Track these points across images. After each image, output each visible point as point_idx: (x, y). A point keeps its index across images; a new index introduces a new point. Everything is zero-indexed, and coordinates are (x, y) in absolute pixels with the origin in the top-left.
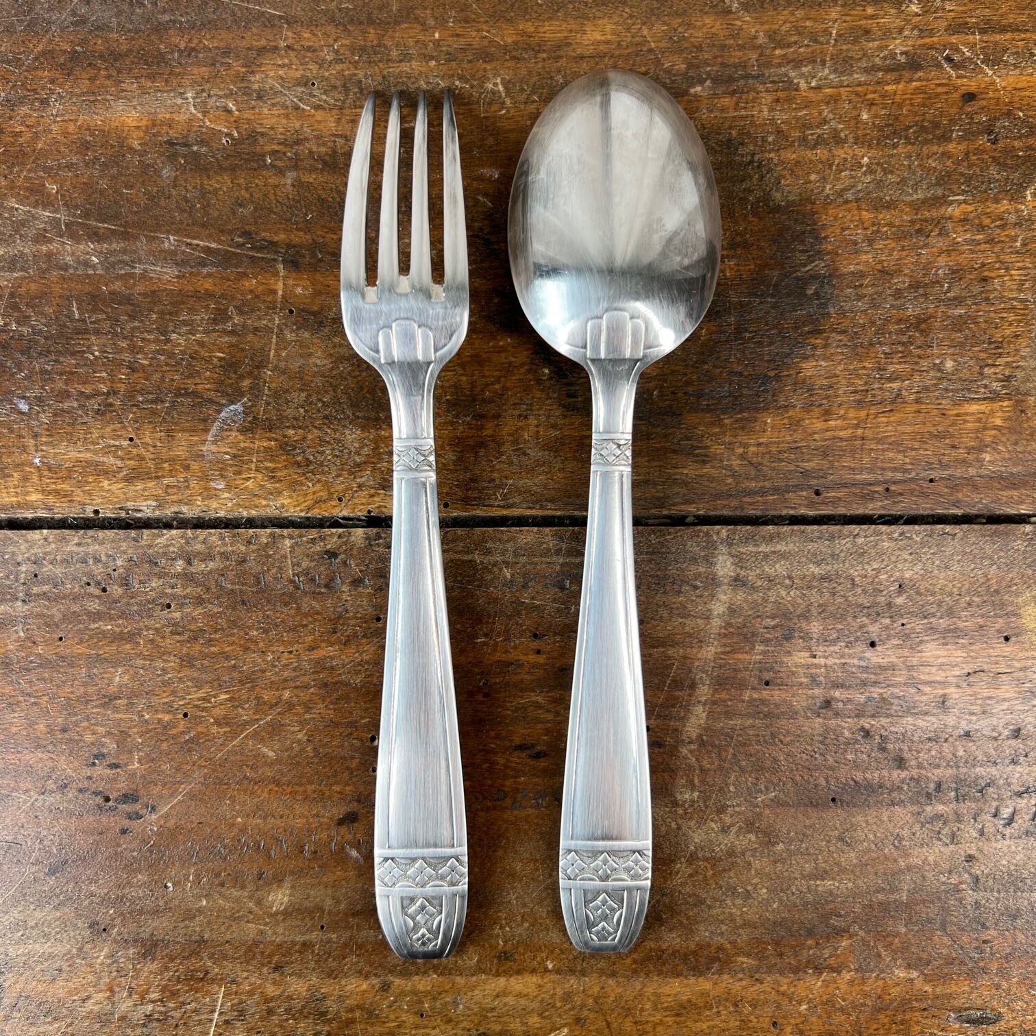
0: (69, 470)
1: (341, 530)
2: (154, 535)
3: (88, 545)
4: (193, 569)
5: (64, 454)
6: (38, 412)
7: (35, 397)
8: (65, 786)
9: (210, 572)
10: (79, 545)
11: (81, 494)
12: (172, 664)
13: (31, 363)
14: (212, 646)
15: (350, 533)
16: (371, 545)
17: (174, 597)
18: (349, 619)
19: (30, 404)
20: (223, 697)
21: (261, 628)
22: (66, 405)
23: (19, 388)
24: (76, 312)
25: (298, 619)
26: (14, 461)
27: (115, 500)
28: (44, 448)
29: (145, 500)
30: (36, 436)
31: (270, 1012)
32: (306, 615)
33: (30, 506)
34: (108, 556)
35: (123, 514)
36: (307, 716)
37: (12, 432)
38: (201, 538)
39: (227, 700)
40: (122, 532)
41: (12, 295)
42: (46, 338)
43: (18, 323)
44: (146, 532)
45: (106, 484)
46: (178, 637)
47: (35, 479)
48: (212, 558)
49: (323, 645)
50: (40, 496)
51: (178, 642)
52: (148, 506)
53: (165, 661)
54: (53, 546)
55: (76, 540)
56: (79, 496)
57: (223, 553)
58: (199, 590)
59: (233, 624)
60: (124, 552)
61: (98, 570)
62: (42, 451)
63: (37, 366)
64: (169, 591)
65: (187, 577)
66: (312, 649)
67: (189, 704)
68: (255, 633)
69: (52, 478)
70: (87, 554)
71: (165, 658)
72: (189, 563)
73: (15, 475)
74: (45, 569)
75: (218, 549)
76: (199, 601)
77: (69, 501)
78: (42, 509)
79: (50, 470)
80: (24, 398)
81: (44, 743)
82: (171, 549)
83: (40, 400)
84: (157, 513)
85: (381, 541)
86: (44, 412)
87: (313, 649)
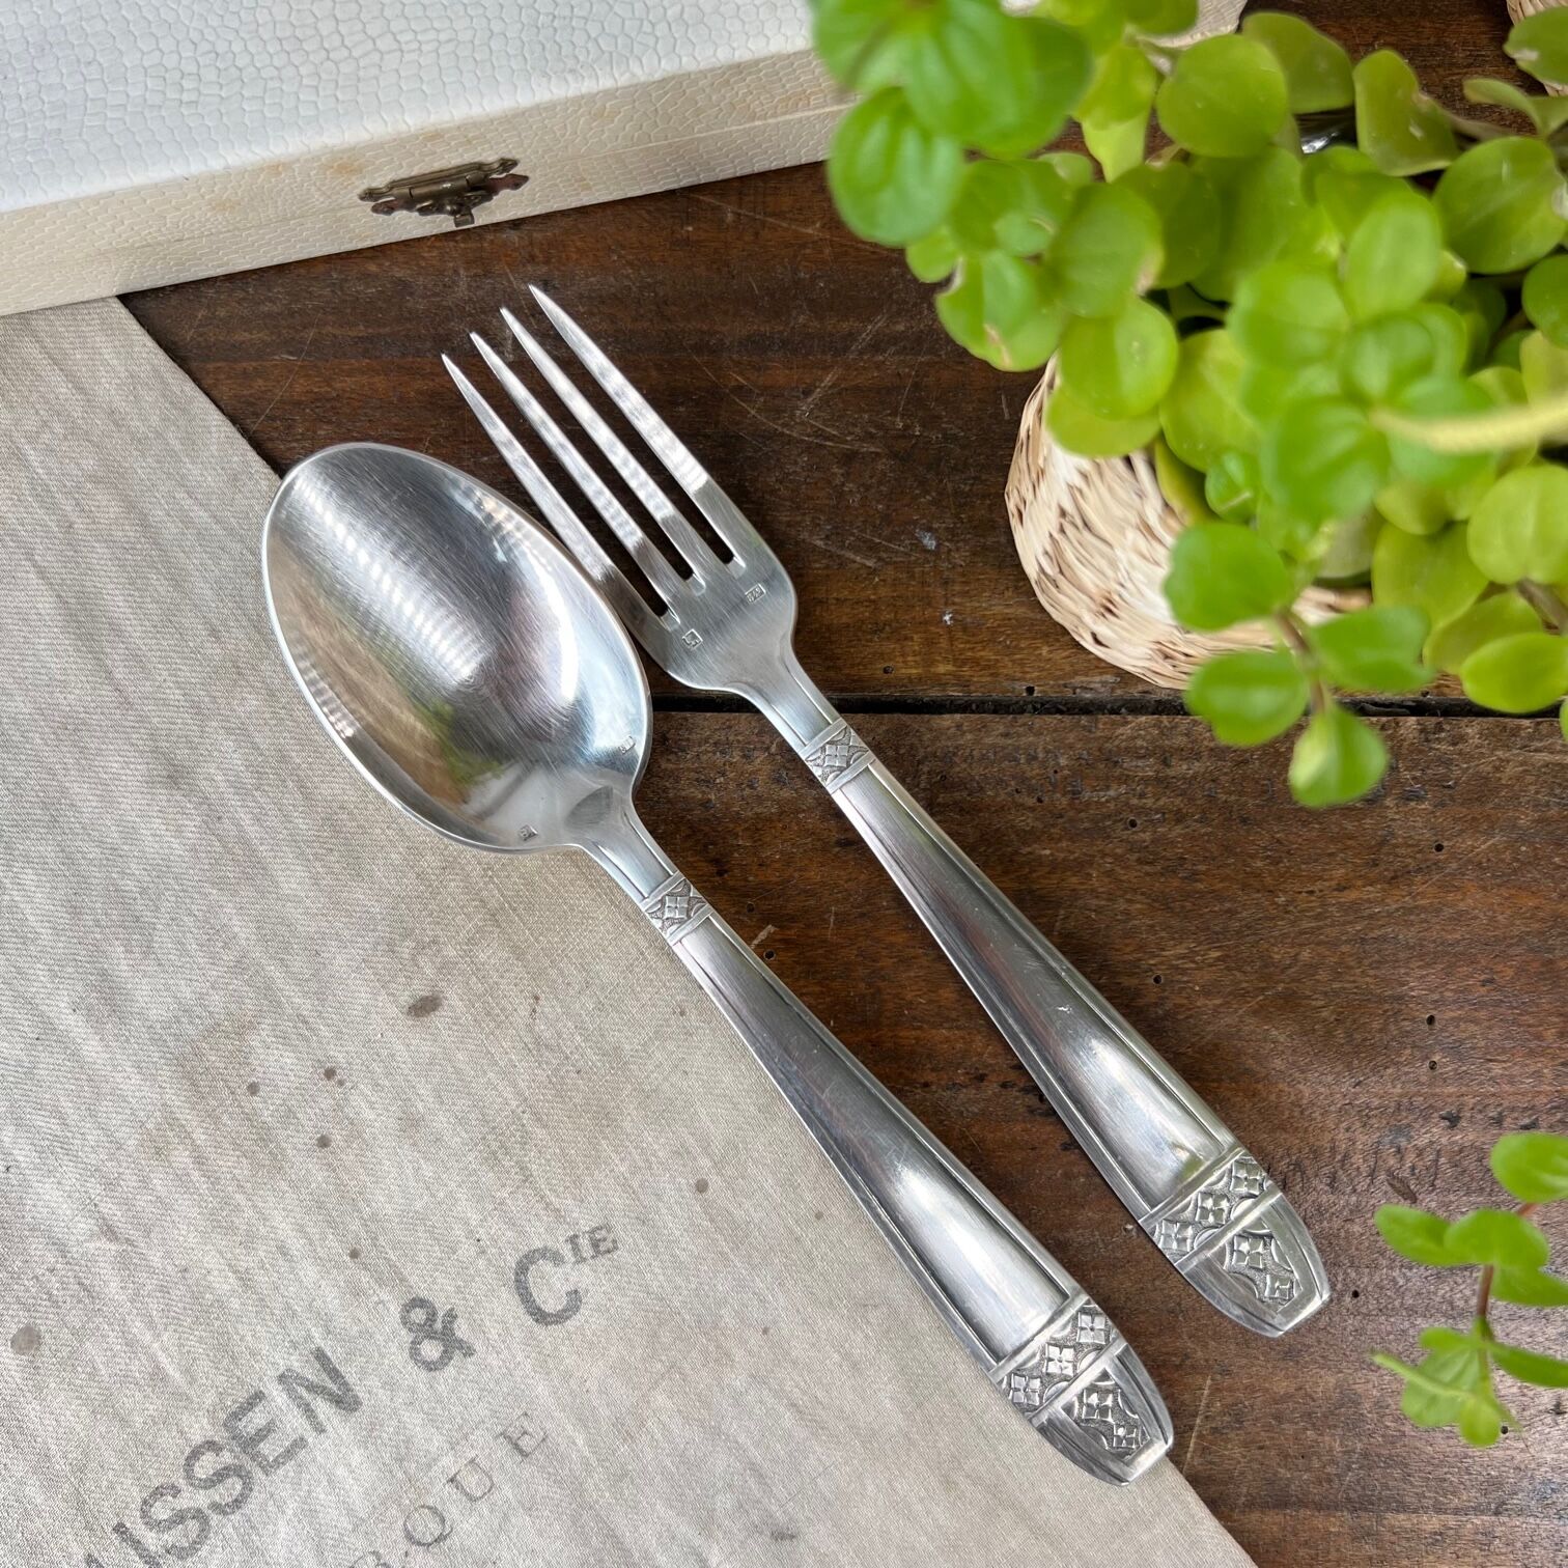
0: (994, 631)
1: (1384, 719)
2: (1114, 723)
3: (1019, 736)
4: (1171, 772)
5: (986, 609)
6: (950, 550)
7: (947, 529)
8: (981, 1078)
9: (1194, 777)
10: (1006, 735)
11: (1010, 664)
12: (1139, 906)
13: (941, 481)
14: (1197, 881)
15: (1397, 723)
16: (1427, 740)
17: (1142, 811)
18: (1396, 846)
19: (938, 539)
20: (1216, 954)
21: (1268, 857)
22: (990, 541)
23: (923, 516)
24: (1006, 411)
25: (1321, 845)
26: (914, 618)
27: (1058, 673)
28: (957, 600)
29: (1101, 674)
30: (946, 583)
31: (1279, 1418)
32: (1332, 840)
33: (938, 680)
34: (1047, 752)
35: (1069, 693)
36: (1336, 985)
37: (912, 577)
38: (1182, 728)
39: (1218, 959)
40: (1067, 719)
41: (916, 386)
42: (963, 447)
43: (923, 426)
44: (1103, 718)
45: (1045, 651)
46: (1147, 868)
47: (944, 644)
48: (1198, 757)
49: (1360, 883)
50: (950, 668)
51: (1147, 874)
52: (1104, 683)
53: (1130, 901)
54: (969, 736)
55: (1002, 729)
56: (1008, 668)
57: (1212, 750)
58: (1178, 801)
59: (1228, 849)
60: (1071, 747)
61: (1031, 771)
62: (954, 604)
63: (949, 485)
64: (1135, 801)
65: (1162, 782)
66: (1341, 888)
67: (1162, 963)
68: (1259, 864)
69: (968, 642)
70: (1017, 749)
71: (1128, 896)
72: (1166, 763)
73: (915, 637)
74: (958, 769)
75: (1206, 743)
76: (1180, 818)
77: (992, 674)
78: (957, 685)
79: (965, 629)
80: (929, 529)
81: (954, 1015)
82: (1139, 742)
83: (952, 534)
84: (1119, 692)
85: (1443, 735)
86: (958, 550)
87: (1345, 888)
